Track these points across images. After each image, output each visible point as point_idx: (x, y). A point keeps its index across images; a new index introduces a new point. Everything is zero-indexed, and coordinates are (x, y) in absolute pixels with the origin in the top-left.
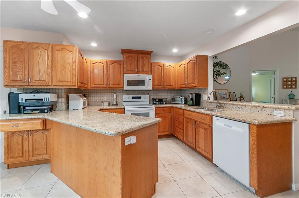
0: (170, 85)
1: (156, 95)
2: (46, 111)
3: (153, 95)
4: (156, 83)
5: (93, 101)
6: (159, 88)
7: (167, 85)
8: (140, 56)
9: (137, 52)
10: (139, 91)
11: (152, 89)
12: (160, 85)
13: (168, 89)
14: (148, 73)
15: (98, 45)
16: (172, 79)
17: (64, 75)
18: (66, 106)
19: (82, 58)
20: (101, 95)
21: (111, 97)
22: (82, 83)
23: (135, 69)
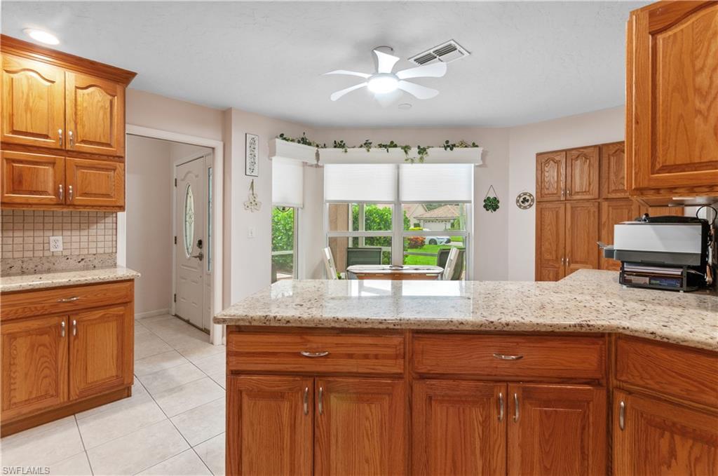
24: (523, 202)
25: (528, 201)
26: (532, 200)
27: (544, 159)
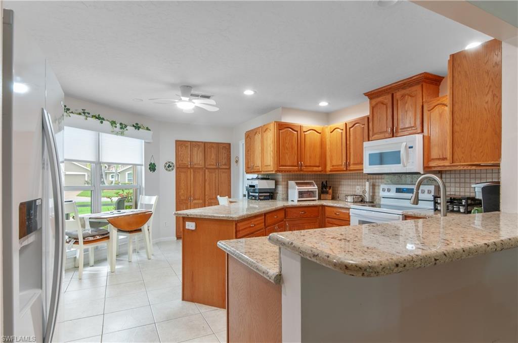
5: (345, 192)
8: (399, 94)
14: (416, 131)
17: (267, 159)
18: (285, 196)
19: (296, 133)
20: (354, 183)
21: (364, 187)
22: (295, 166)
23: (387, 127)
24: (168, 167)
25: (171, 166)
26: (174, 166)
27: (180, 144)
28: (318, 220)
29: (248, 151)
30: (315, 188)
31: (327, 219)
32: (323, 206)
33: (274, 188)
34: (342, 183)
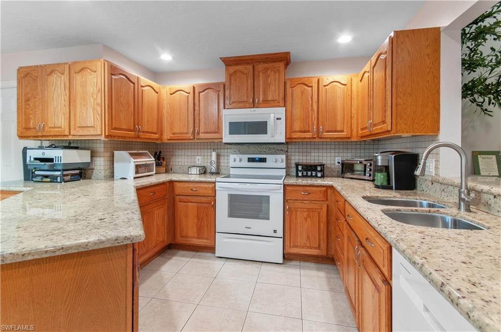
0: (336, 131)
1: (305, 154)
2: (59, 179)
3: (297, 154)
4: (297, 126)
5: (180, 164)
6: (305, 138)
7: (326, 132)
8: (260, 67)
9: (252, 59)
10: (265, 146)
11: (284, 141)
12: (308, 131)
13: (328, 140)
14: (279, 104)
15: (174, 58)
16: (339, 117)
17: (85, 116)
18: (108, 173)
19: (132, 84)
20: (193, 154)
21: (209, 157)
22: (131, 131)
23: (247, 97)
28: (166, 200)
29: (28, 100)
30: (151, 160)
31: (178, 197)
32: (171, 182)
33: (90, 161)
34: (177, 154)
